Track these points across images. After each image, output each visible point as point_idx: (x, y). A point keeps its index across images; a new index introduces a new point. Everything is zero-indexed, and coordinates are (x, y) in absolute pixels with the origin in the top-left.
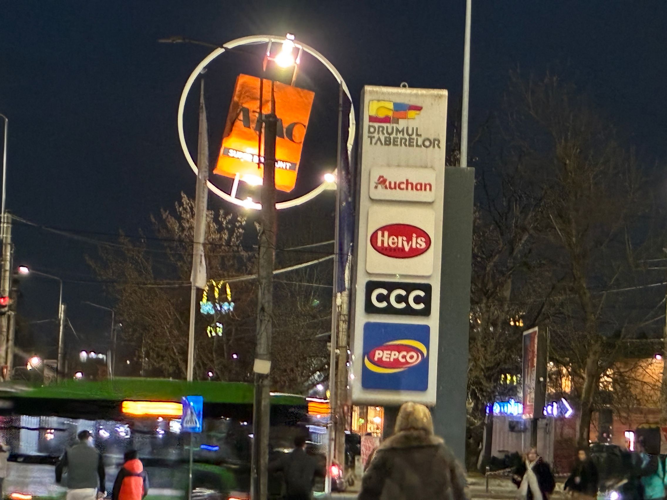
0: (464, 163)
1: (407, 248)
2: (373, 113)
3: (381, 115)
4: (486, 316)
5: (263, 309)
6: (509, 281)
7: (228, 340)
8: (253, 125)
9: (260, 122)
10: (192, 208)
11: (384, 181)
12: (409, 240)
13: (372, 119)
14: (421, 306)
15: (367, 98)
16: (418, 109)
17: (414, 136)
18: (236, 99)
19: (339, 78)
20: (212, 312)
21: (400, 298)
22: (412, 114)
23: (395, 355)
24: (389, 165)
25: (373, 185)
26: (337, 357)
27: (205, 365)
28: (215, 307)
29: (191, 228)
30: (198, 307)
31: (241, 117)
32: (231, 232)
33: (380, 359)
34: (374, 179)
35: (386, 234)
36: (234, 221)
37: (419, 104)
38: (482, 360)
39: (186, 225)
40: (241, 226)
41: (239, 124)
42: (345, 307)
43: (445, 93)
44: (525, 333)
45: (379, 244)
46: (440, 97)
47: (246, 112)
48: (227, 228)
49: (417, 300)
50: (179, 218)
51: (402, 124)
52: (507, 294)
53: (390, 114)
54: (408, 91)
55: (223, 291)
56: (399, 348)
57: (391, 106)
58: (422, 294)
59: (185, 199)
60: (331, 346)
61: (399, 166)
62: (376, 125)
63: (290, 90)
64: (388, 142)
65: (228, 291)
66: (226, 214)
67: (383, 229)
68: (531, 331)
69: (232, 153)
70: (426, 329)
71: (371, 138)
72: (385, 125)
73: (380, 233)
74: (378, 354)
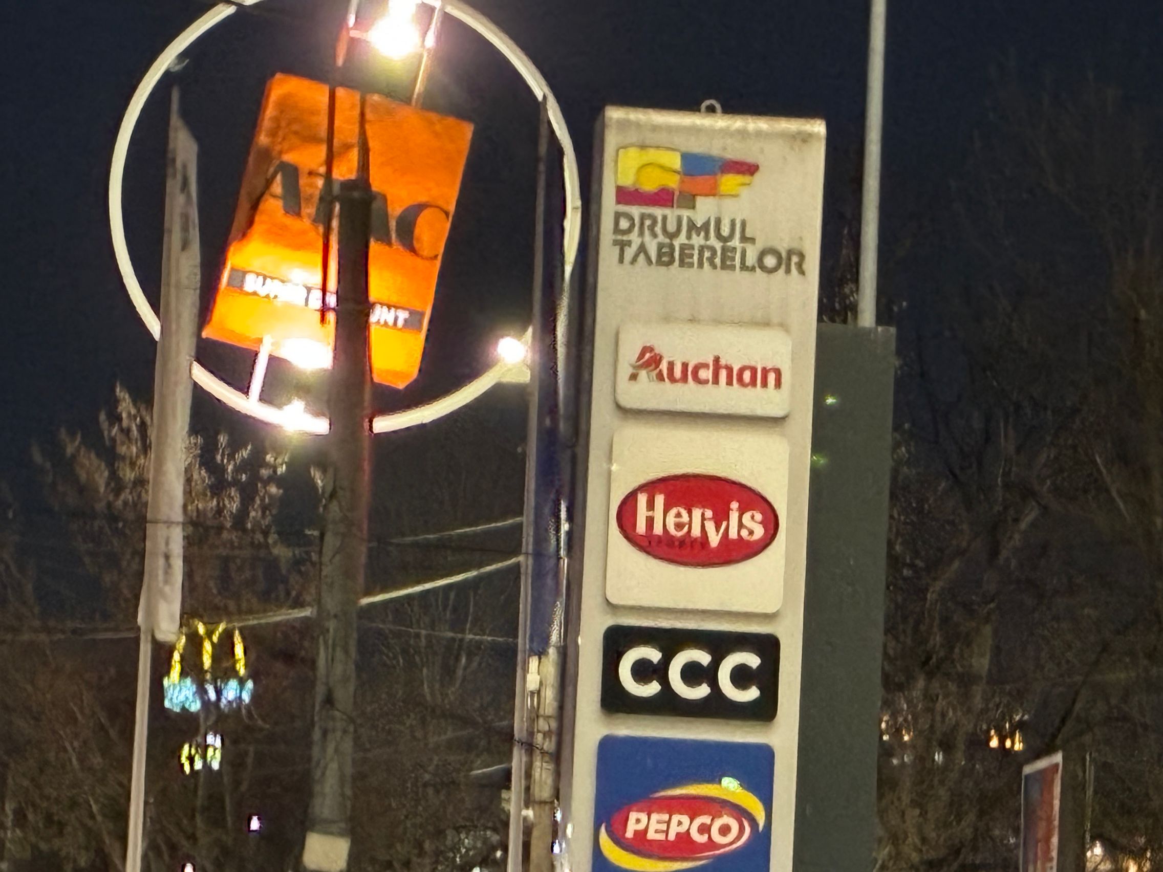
0: (867, 315)
1: (714, 539)
2: (627, 180)
3: (650, 185)
4: (924, 723)
5: (329, 701)
6: (988, 630)
7: (237, 783)
8: (309, 210)
9: (327, 199)
10: (143, 427)
11: (656, 361)
12: (721, 517)
13: (625, 195)
14: (752, 694)
15: (611, 140)
16: (749, 169)
17: (736, 242)
18: (263, 139)
19: (538, 87)
20: (195, 706)
21: (692, 674)
22: (729, 182)
23: (680, 823)
24: (667, 319)
25: (625, 371)
26: (528, 831)
27: (173, 848)
28: (201, 691)
29: (141, 482)
30: (157, 692)
31: (277, 187)
32: (248, 494)
33: (641, 835)
34: (629, 353)
35: (660, 500)
36: (256, 462)
37: (750, 159)
38: (913, 839)
39: (129, 475)
40: (273, 478)
41: (273, 206)
42: (549, 695)
43: (819, 128)
44: (1028, 770)
45: (641, 528)
46: (806, 138)
47: (291, 173)
48: (236, 482)
49: (741, 677)
50: (110, 456)
51: (705, 209)
52: (982, 663)
53: (673, 182)
54: (721, 122)
55: (224, 649)
56: (693, 806)
57: (675, 161)
58: (753, 660)
59: (126, 406)
60: (512, 801)
61: (693, 320)
62: (636, 211)
63: (410, 117)
64: (665, 257)
65: (239, 650)
66: (235, 446)
67: (651, 487)
68: (1042, 764)
69: (251, 283)
70: (765, 755)
71: (622, 246)
72: (658, 212)
73: (642, 499)
74: (636, 822)
